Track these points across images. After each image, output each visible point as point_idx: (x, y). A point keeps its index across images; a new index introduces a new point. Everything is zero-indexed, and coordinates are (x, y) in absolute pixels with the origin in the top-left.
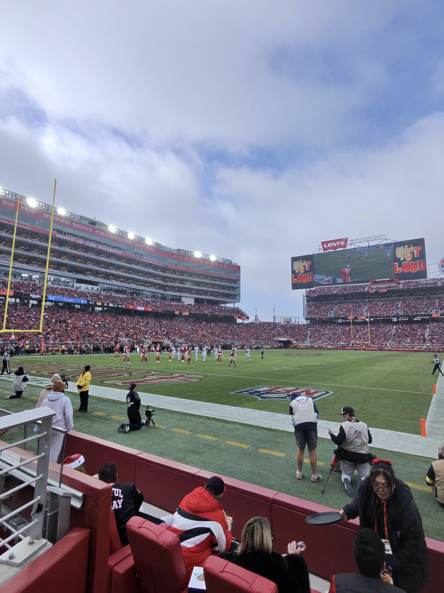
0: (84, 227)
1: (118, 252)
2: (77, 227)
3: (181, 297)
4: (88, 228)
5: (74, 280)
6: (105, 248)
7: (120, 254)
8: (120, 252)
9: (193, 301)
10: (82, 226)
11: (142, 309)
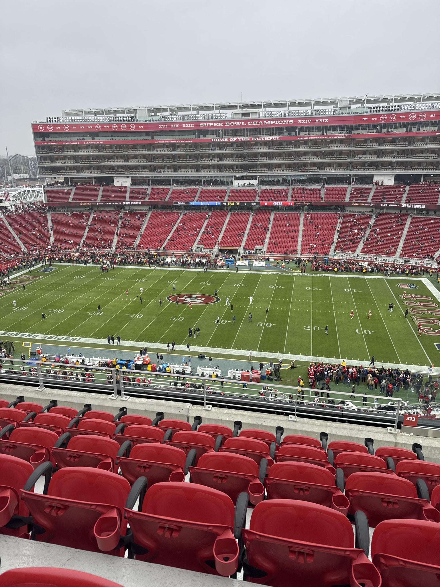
0: (236, 123)
1: (275, 138)
2: (229, 125)
3: (373, 175)
4: (240, 123)
5: (232, 178)
6: (260, 138)
7: (278, 139)
8: (278, 138)
9: (393, 179)
10: (234, 123)
11: (280, 204)
